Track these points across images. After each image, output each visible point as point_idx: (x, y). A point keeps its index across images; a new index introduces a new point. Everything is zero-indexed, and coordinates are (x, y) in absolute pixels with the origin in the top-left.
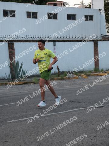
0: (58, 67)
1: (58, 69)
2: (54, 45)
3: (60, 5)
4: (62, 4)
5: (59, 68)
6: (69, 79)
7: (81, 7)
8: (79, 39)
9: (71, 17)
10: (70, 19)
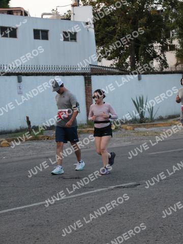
0: (28, 118)
1: (29, 123)
2: (20, 81)
3: (20, 14)
4: (22, 12)
5: (30, 120)
6: (48, 139)
7: (55, 18)
8: (60, 71)
9: (41, 34)
10: (39, 38)
